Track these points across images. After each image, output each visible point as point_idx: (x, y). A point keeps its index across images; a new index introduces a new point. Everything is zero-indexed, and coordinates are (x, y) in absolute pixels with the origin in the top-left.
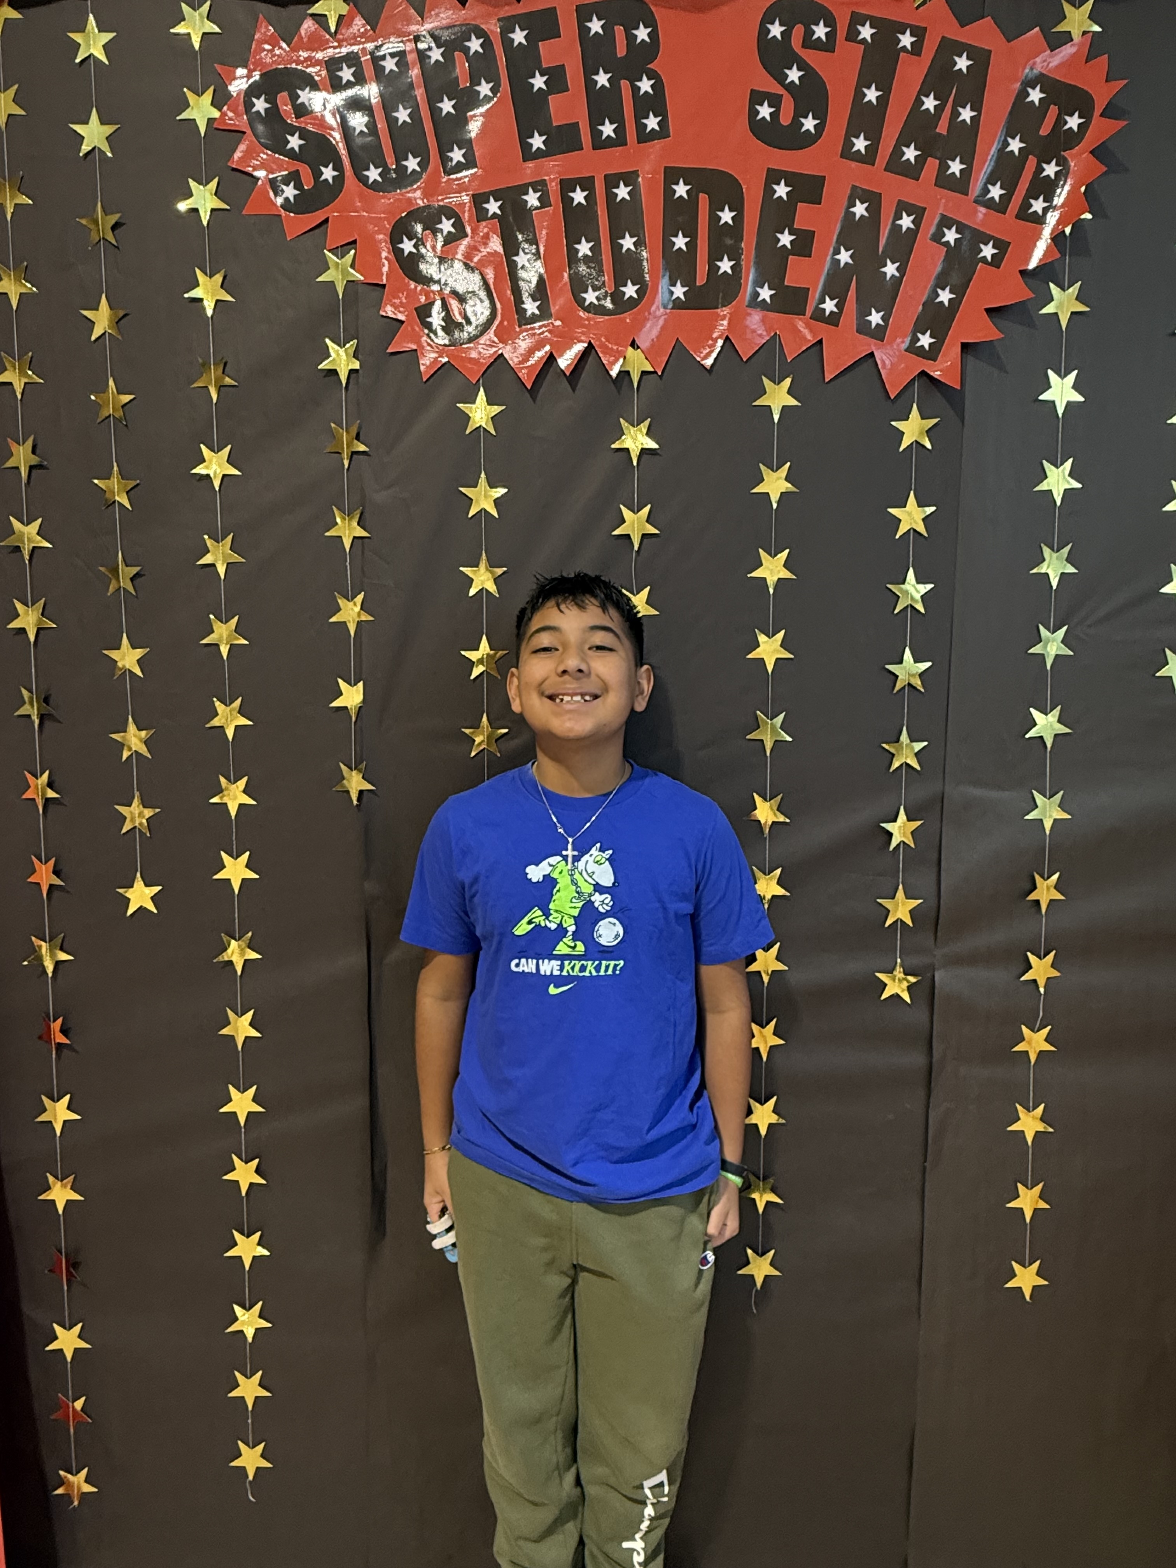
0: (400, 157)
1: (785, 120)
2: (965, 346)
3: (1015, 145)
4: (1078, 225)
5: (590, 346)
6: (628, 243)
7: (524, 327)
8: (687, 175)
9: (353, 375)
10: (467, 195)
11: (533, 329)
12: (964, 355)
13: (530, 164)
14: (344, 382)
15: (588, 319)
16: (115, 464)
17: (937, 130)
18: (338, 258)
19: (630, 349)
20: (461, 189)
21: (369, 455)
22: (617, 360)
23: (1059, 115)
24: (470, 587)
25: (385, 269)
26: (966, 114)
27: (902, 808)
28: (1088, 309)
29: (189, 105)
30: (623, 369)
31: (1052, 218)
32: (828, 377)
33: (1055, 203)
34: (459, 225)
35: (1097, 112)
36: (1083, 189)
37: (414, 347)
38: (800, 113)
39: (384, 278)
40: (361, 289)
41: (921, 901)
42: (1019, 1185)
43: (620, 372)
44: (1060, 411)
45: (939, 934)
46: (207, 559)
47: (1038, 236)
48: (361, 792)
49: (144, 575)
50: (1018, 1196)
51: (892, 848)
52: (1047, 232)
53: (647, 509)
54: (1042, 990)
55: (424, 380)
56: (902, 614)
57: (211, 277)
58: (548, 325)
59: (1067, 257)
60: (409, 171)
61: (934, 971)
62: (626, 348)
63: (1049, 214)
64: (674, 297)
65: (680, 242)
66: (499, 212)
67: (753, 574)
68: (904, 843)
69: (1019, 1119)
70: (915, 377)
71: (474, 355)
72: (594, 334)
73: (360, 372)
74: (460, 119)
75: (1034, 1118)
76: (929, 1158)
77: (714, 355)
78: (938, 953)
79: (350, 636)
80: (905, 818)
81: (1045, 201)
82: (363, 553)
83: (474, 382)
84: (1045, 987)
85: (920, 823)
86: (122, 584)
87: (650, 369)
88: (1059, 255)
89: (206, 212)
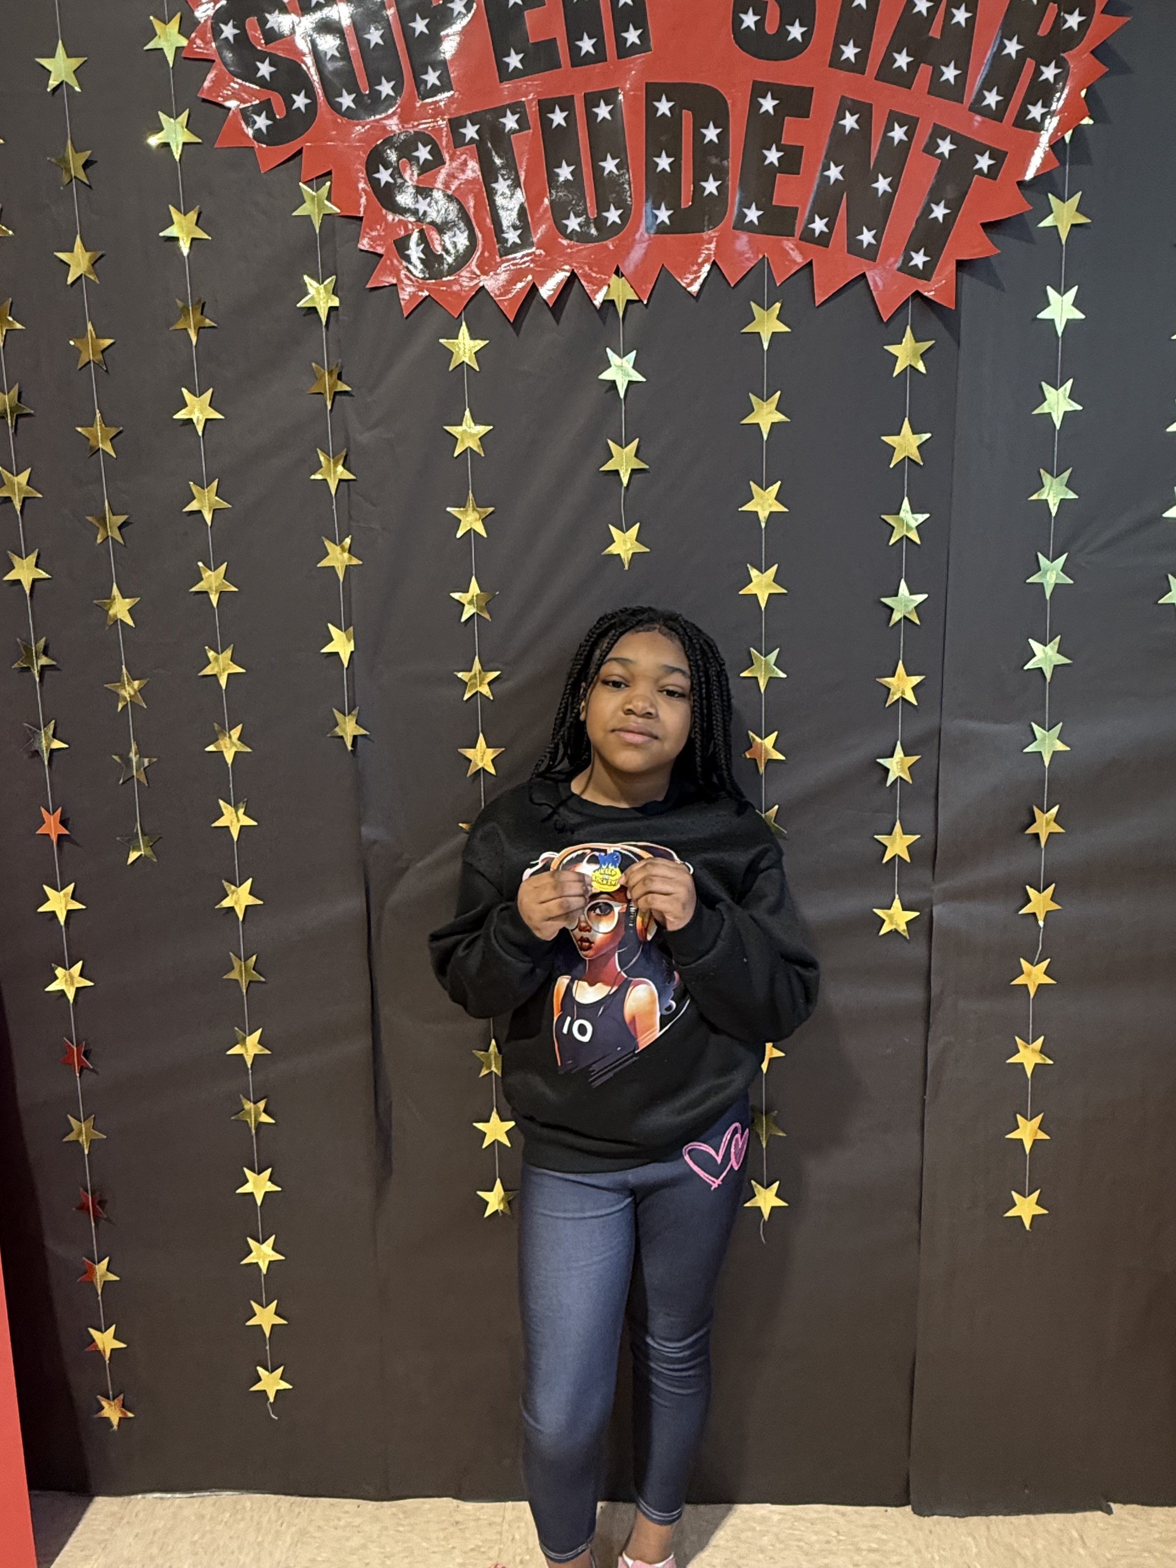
0: (373, 81)
1: (771, 29)
2: (960, 264)
3: (1012, 48)
4: (1078, 131)
5: (573, 277)
6: (610, 165)
7: (504, 258)
8: (671, 91)
9: (333, 313)
10: (443, 120)
11: (514, 259)
12: (959, 274)
13: (506, 85)
14: (324, 320)
15: (569, 247)
16: (98, 411)
17: (930, 34)
18: (313, 190)
19: (614, 276)
20: (437, 112)
21: (352, 396)
22: (600, 288)
23: (1058, 14)
24: (458, 529)
25: (363, 200)
26: (961, 16)
27: (899, 743)
28: (1089, 221)
29: (156, 35)
30: (607, 298)
31: (1051, 124)
32: (819, 300)
33: (1053, 108)
34: (436, 152)
35: (1098, 9)
36: (1083, 93)
37: (394, 281)
38: (786, 20)
39: (362, 209)
40: (338, 220)
41: (918, 836)
42: (1019, 1117)
43: (605, 302)
44: (1060, 329)
45: (937, 869)
46: (193, 506)
47: (1035, 144)
48: (355, 737)
49: (131, 523)
50: (1018, 1127)
51: (889, 783)
52: (1045, 139)
53: (635, 443)
54: (1041, 923)
55: (405, 315)
56: (898, 545)
57: (185, 215)
58: (528, 255)
59: (1067, 167)
60: (383, 96)
61: (932, 906)
62: (610, 277)
63: (1047, 121)
64: (659, 221)
65: (664, 163)
66: (476, 137)
67: (744, 508)
68: (901, 778)
69: (1018, 1051)
70: (907, 300)
71: (456, 288)
72: (577, 263)
73: (340, 309)
74: (433, 39)
75: (1033, 1051)
76: (927, 1093)
77: (701, 280)
78: (936, 888)
79: (339, 580)
80: (902, 755)
81: (1043, 106)
82: (349, 495)
83: (456, 316)
84: (1044, 921)
85: (917, 758)
86: (109, 534)
87: (634, 297)
88: (1058, 164)
89: (177, 146)
